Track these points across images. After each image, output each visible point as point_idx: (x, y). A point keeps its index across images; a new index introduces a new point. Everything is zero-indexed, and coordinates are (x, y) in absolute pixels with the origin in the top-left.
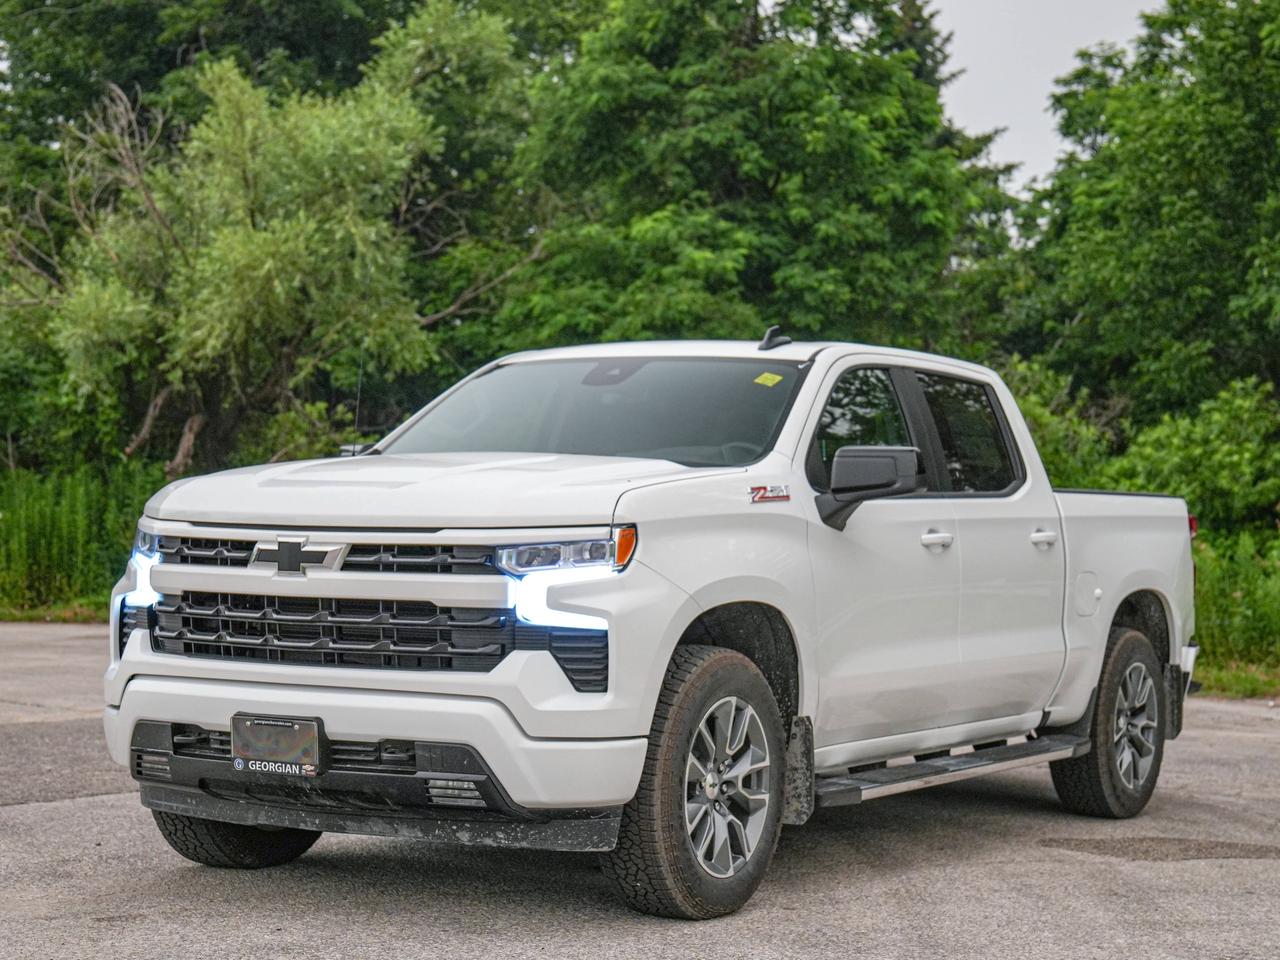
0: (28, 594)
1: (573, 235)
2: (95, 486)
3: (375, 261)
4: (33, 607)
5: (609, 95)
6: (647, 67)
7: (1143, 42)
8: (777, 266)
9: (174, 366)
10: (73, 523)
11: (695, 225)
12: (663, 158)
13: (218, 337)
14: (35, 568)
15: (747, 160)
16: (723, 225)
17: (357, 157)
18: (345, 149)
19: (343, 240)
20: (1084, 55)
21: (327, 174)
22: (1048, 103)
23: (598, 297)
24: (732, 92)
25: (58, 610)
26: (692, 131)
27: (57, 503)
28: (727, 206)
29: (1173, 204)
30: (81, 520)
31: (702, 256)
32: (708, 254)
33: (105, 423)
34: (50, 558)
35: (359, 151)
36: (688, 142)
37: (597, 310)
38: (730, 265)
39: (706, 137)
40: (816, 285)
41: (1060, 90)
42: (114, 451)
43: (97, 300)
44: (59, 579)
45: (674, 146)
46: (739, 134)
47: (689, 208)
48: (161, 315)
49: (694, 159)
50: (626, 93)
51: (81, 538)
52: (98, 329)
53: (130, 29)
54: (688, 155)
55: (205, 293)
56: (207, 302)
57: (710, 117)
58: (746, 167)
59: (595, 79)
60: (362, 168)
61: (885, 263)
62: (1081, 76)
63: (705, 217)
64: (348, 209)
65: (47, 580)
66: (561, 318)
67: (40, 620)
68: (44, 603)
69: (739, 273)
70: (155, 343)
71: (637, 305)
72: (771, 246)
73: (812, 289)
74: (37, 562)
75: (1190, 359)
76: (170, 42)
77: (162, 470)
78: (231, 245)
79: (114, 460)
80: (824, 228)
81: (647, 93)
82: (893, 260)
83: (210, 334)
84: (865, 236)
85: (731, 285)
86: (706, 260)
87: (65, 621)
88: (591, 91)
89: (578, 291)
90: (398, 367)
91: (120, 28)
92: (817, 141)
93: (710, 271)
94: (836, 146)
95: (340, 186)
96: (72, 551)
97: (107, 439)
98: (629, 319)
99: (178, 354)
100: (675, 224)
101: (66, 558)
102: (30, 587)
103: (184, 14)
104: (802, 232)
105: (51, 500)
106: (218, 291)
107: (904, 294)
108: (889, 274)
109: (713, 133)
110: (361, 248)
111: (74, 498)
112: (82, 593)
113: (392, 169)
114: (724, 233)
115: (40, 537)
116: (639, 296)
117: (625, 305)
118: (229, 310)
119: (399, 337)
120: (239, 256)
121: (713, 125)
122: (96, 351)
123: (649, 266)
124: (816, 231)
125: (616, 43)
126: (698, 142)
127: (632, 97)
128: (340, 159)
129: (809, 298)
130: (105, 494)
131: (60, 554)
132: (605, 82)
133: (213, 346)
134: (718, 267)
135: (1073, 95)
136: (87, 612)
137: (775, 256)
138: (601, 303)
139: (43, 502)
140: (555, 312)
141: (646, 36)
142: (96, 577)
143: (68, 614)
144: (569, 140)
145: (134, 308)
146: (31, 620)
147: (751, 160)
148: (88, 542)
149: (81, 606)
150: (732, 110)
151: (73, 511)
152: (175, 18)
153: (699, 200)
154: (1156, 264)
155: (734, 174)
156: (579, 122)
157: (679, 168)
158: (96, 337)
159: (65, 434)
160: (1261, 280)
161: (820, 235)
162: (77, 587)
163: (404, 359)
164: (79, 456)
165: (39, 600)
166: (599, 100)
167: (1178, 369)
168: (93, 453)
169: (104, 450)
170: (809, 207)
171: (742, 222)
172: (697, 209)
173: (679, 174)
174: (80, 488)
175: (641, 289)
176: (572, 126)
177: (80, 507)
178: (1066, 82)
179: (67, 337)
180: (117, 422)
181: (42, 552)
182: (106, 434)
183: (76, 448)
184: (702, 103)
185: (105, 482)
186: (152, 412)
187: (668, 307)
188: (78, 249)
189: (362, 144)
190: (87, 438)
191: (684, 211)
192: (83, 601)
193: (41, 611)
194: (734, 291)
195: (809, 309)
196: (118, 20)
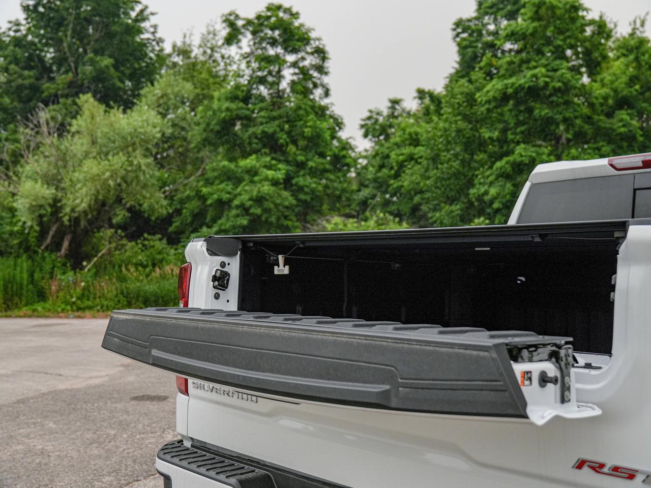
0: (4, 306)
1: (217, 165)
2: (30, 262)
3: (149, 173)
4: (6, 311)
5: (229, 114)
6: (241, 105)
7: (390, 108)
8: (293, 178)
9: (66, 215)
10: (22, 278)
11: (266, 162)
12: (250, 138)
13: (86, 202)
14: (6, 295)
15: (281, 138)
16: (274, 162)
17: (141, 133)
18: (135, 130)
19: (136, 165)
20: (371, 111)
21: (129, 139)
22: (358, 127)
23: (229, 188)
24: (275, 114)
25: (16, 312)
26: (261, 127)
27: (15, 269)
28: (273, 155)
29: (445, 156)
30: (25, 276)
31: (270, 173)
32: (273, 172)
33: (33, 237)
34: (12, 291)
35: (142, 130)
36: (259, 131)
37: (229, 193)
38: (280, 176)
39: (266, 129)
40: (308, 184)
41: (363, 123)
42: (36, 248)
43: (34, 188)
44: (16, 299)
45: (254, 133)
46: (278, 130)
47: (262, 155)
48: (60, 194)
49: (262, 138)
50: (235, 113)
51: (25, 283)
52: (34, 200)
53: (30, 92)
54: (259, 136)
55: (79, 186)
56: (80, 189)
57: (267, 123)
58: (281, 141)
59: (224, 107)
60: (143, 137)
61: (332, 177)
62: (369, 118)
63: (268, 159)
64: (138, 152)
65: (11, 300)
66: (215, 196)
67: (10, 317)
68: (10, 309)
69: (283, 179)
70: (56, 205)
71: (246, 191)
72: (290, 170)
73: (307, 186)
74: (7, 293)
75: (452, 212)
76: (46, 97)
77: (56, 255)
78: (91, 167)
79: (36, 252)
80: (311, 164)
81: (242, 113)
82: (335, 176)
83: (82, 201)
84: (325, 167)
85: (281, 184)
86: (273, 174)
87: (20, 317)
88: (222, 112)
89: (222, 186)
90: (156, 215)
91: (27, 92)
92: (308, 131)
93: (273, 179)
94: (315, 134)
95: (134, 144)
96: (22, 288)
97: (33, 244)
98: (243, 197)
99: (68, 210)
100: (258, 161)
101: (19, 291)
102: (4, 303)
103: (53, 86)
104: (301, 165)
105: (13, 267)
106: (85, 185)
107: (340, 188)
108: (334, 181)
109: (269, 128)
110: (143, 167)
111: (22, 267)
112: (26, 305)
113: (154, 137)
114: (275, 165)
115: (8, 283)
116: (247, 188)
117: (241, 191)
118: (89, 192)
119: (157, 203)
120: (95, 170)
121: (269, 125)
122: (32, 209)
123: (247, 177)
124: (307, 165)
125: (229, 96)
126: (263, 132)
127: (237, 115)
128: (135, 133)
129: (306, 189)
130: (33, 265)
131: (17, 290)
132: (228, 109)
133: (84, 205)
134: (276, 177)
135: (366, 125)
136: (29, 312)
137: (292, 174)
138: (230, 190)
139: (9, 269)
140: (213, 194)
141: (239, 93)
142: (31, 298)
143: (22, 314)
144: (212, 130)
145: (48, 192)
146: (7, 317)
147: (283, 138)
148: (28, 285)
149: (26, 310)
150: (274, 120)
151: (21, 272)
152: (48, 88)
153: (265, 153)
154: (439, 178)
155: (276, 144)
156: (217, 124)
157: (256, 141)
158: (34, 203)
159: (16, 242)
160: (480, 184)
161: (309, 166)
162: (23, 303)
163: (159, 212)
164: (21, 251)
165: (8, 308)
166: (226, 115)
167: (448, 215)
168: (27, 249)
169: (32, 248)
170: (304, 156)
171: (280, 161)
172: (264, 156)
173: (256, 143)
174: (24, 263)
175: (246, 185)
176: (214, 125)
177: (25, 271)
178: (364, 120)
179: (21, 204)
180: (36, 237)
181: (9, 289)
182: (33, 242)
183: (20, 248)
184: (264, 117)
185: (33, 261)
186: (51, 233)
187: (259, 192)
188: (20, 170)
189: (142, 128)
190: (25, 244)
191: (260, 156)
192: (27, 308)
193: (9, 313)
194: (282, 186)
195: (306, 193)
196: (26, 88)
